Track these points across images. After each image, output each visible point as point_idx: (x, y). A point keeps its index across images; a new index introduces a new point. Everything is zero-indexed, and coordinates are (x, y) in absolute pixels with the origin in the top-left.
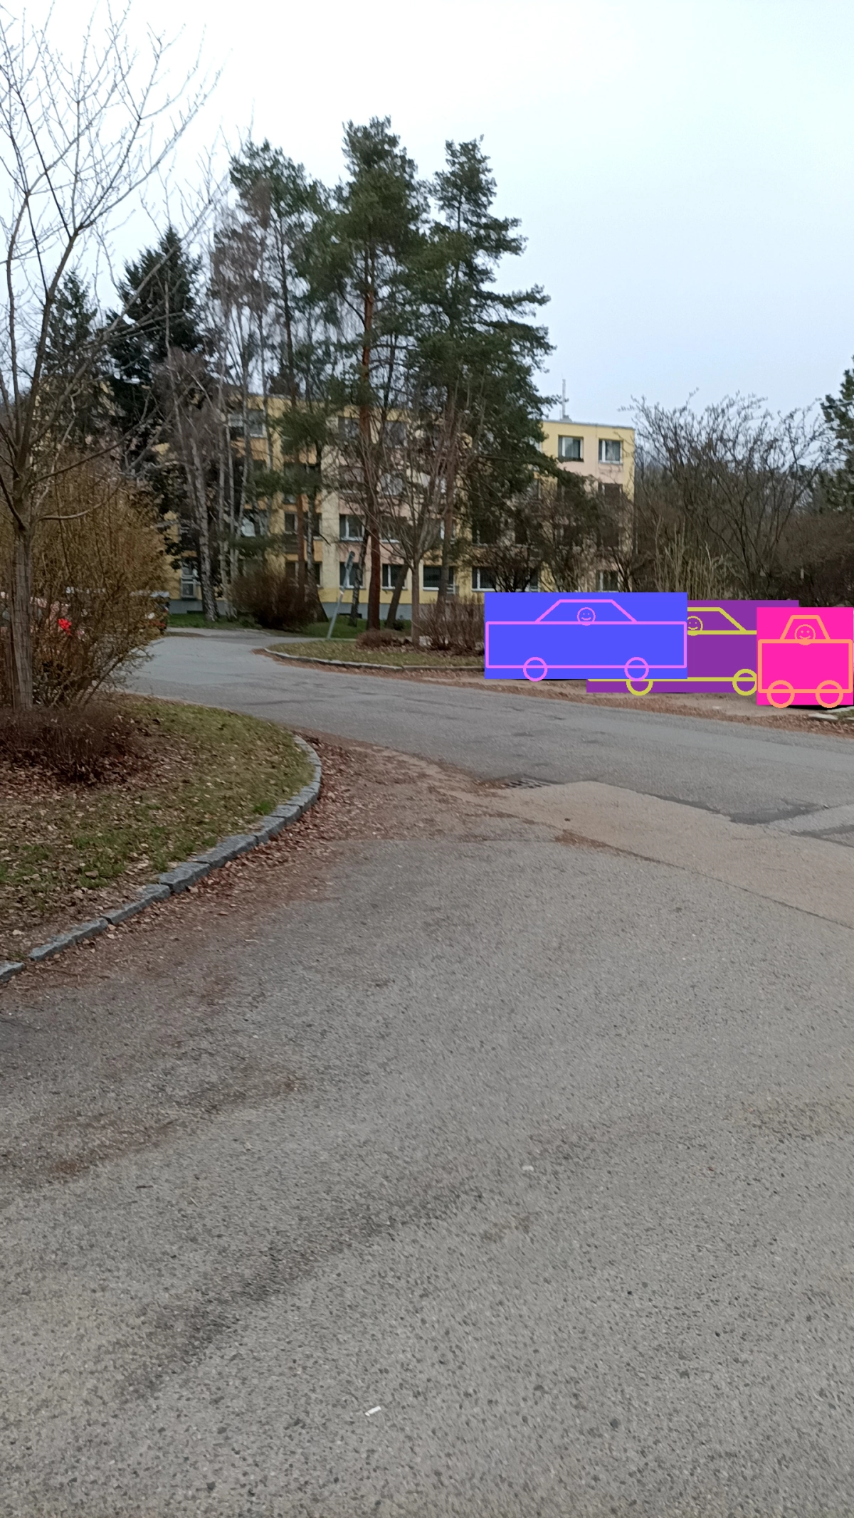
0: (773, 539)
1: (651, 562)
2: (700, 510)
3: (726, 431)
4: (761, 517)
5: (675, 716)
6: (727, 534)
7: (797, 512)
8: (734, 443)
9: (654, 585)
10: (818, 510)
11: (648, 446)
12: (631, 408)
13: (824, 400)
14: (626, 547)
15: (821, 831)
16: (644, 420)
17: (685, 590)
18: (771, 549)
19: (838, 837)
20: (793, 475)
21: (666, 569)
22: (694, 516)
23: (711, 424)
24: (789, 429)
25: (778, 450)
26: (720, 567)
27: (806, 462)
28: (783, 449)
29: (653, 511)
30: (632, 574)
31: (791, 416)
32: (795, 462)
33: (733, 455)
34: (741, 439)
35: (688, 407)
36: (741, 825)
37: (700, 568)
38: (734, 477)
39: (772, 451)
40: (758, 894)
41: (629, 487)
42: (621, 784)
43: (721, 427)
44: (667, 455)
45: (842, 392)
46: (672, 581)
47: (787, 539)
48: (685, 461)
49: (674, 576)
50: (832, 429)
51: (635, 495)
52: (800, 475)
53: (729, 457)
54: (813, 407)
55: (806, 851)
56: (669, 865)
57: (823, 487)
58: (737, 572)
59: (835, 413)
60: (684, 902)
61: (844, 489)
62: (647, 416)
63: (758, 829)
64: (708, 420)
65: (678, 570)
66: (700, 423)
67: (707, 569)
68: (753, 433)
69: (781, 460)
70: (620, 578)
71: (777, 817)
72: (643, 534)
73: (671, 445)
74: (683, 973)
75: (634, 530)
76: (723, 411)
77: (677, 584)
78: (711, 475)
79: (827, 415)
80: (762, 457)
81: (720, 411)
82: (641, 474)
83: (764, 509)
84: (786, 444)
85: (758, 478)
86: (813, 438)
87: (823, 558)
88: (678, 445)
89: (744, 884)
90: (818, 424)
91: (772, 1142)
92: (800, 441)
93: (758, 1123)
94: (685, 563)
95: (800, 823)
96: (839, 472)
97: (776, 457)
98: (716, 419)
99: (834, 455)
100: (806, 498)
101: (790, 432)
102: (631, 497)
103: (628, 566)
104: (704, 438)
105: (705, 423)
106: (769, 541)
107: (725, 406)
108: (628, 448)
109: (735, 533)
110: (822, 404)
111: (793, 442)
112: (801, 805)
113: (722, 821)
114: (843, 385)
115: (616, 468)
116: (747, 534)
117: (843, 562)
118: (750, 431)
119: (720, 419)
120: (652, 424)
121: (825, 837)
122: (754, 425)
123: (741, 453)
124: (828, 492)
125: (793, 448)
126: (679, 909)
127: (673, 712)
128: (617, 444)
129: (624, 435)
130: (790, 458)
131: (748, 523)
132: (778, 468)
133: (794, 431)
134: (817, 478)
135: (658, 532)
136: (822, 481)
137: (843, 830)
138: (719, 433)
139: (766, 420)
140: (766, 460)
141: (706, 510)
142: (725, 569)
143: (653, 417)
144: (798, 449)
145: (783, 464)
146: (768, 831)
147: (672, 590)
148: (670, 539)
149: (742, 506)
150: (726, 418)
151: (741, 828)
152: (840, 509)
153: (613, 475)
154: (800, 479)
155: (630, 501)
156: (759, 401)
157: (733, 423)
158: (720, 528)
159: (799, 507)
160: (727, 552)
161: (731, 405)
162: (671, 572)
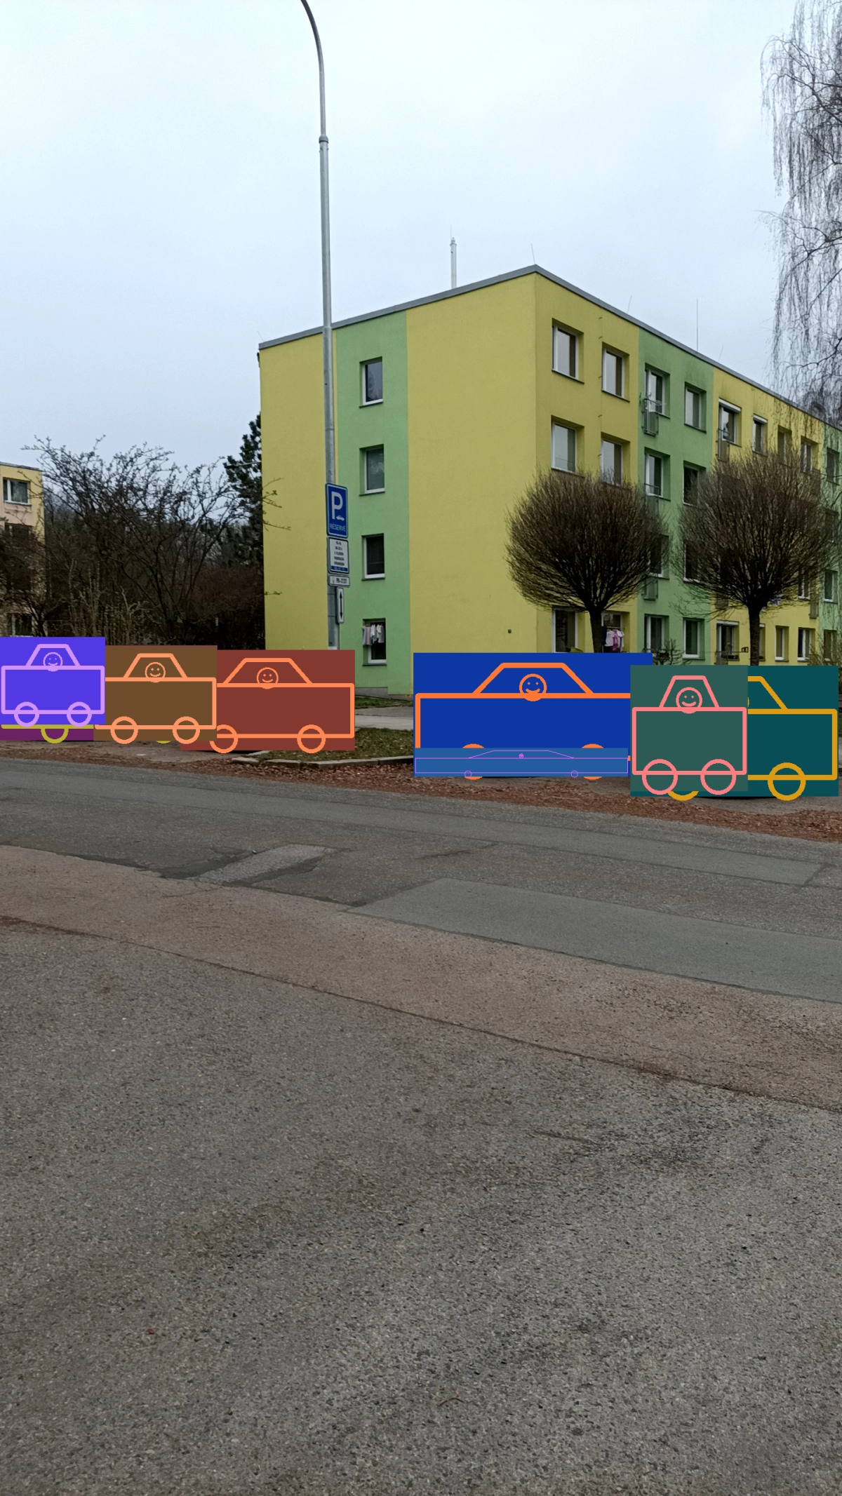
0: (188, 587)
1: (66, 605)
2: (114, 556)
3: (135, 480)
4: (175, 566)
5: (98, 766)
6: (143, 581)
7: (209, 563)
8: (145, 492)
9: (71, 630)
10: (227, 562)
11: (57, 489)
12: (36, 448)
13: (226, 460)
14: (39, 590)
15: (251, 878)
16: (49, 461)
17: (103, 635)
18: (186, 597)
19: (267, 883)
20: (203, 528)
21: (81, 614)
22: (109, 562)
23: (120, 471)
24: (196, 483)
25: (187, 503)
26: (138, 613)
27: (214, 515)
28: (192, 501)
29: (66, 555)
30: (47, 617)
31: (198, 471)
32: (204, 515)
33: (145, 504)
34: (151, 489)
35: (96, 453)
36: (171, 880)
37: (116, 614)
38: (146, 526)
39: (182, 503)
40: (191, 958)
41: (40, 530)
42: (39, 846)
43: (130, 476)
44: (76, 498)
45: (241, 454)
46: (89, 626)
47: (201, 589)
48: (96, 507)
49: (90, 622)
50: (235, 487)
51: (46, 537)
52: (207, 527)
53: (140, 505)
54: (217, 464)
55: (238, 902)
56: (94, 936)
57: (230, 541)
58: (154, 618)
59: (238, 474)
60: (112, 979)
61: (249, 544)
62: (54, 458)
63: (188, 883)
64: (117, 468)
65: (94, 616)
66: (109, 469)
67: (124, 615)
68: (162, 484)
69: (191, 512)
70: (34, 623)
71: (207, 869)
72: (56, 579)
73: (81, 489)
74: (113, 1068)
75: (47, 573)
76: (131, 460)
77: (94, 628)
78: (123, 522)
79: (230, 474)
80: (172, 507)
81: (128, 459)
82: (50, 515)
83: (177, 559)
84: (194, 498)
85: (170, 528)
86: (219, 494)
87: (235, 608)
88: (87, 489)
89: (176, 948)
90: (222, 481)
91: (220, 1272)
92: (207, 496)
93: (203, 1249)
94: (102, 609)
95: (231, 872)
96: (244, 528)
97: (186, 509)
98: (125, 467)
99: (240, 511)
100: (215, 552)
101: (198, 487)
102: (41, 539)
103: (42, 610)
104: (113, 484)
105: (114, 470)
106: (183, 590)
107: (133, 456)
108: (35, 489)
109: (151, 580)
110: (225, 464)
111: (202, 496)
112: (229, 853)
113: (149, 879)
114: (242, 448)
115: (24, 509)
116: (162, 582)
117: (252, 612)
118: (159, 482)
119: (129, 468)
120: (59, 466)
121: (255, 884)
122: (163, 476)
123: (152, 502)
124: (235, 546)
125: (201, 501)
126: (107, 989)
127: (95, 761)
128: (24, 484)
129: (30, 476)
130: (199, 511)
131: (162, 571)
132: (188, 519)
133: (201, 485)
134: (224, 533)
135: (71, 576)
136: (229, 536)
137: (272, 875)
138: (129, 481)
139: (174, 473)
140: (177, 511)
141: (120, 556)
142: (142, 616)
143: (60, 459)
144: (206, 503)
145: (193, 517)
146: (199, 885)
147: (89, 635)
148: (86, 584)
149: (156, 553)
150: (135, 467)
151: (171, 884)
152: (247, 563)
153: (20, 515)
154: (208, 532)
155: (39, 543)
156: (167, 453)
157: (142, 473)
158: (135, 576)
159: (210, 560)
160: (144, 599)
161: (139, 455)
162: (87, 616)
